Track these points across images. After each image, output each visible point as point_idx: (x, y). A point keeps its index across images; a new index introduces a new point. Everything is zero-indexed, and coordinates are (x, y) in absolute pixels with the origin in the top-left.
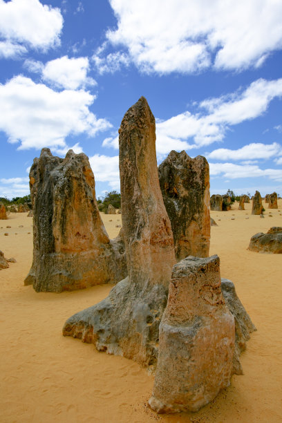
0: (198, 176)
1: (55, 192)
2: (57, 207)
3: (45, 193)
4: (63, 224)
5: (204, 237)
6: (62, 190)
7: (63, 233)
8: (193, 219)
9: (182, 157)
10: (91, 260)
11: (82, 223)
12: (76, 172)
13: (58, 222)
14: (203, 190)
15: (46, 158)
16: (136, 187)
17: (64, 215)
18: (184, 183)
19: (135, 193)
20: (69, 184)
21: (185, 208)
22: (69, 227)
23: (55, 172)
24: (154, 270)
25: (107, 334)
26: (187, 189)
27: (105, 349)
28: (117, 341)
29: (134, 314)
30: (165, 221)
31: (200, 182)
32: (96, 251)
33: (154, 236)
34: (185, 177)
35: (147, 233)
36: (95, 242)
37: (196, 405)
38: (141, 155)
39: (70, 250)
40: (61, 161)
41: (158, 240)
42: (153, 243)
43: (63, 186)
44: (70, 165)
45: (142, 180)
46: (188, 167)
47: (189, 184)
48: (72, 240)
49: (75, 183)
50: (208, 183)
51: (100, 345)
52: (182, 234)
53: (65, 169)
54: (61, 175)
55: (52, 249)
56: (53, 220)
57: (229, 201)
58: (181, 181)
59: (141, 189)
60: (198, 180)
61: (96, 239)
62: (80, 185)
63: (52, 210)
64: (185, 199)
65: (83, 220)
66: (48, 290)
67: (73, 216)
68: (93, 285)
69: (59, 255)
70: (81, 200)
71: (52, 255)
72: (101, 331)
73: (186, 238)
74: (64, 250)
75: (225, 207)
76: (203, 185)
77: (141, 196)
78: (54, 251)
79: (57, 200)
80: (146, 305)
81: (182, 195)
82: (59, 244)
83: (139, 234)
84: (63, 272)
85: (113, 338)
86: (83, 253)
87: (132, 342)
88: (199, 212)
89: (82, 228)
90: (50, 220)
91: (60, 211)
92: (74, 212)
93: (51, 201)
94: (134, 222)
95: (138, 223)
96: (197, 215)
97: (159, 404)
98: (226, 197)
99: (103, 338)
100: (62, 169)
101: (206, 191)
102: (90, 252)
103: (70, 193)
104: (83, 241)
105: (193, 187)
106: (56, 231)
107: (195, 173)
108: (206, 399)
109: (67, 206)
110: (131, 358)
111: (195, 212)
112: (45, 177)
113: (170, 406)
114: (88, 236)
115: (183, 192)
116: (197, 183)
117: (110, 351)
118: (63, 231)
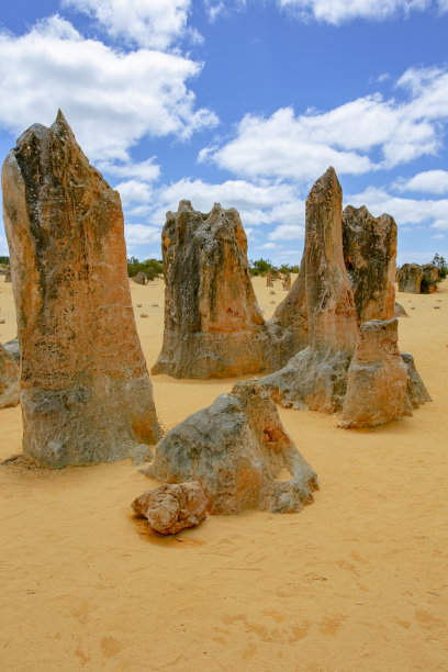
0: (382, 241)
1: (203, 258)
2: (205, 277)
3: (188, 259)
4: (212, 297)
6: (211, 256)
7: (212, 309)
8: (372, 298)
9: (361, 214)
10: (244, 343)
11: (234, 298)
12: (227, 233)
13: (207, 295)
14: (388, 260)
15: (188, 214)
16: (322, 260)
17: (213, 287)
18: (362, 250)
19: (322, 265)
20: (219, 249)
21: (362, 283)
22: (219, 302)
23: (200, 233)
25: (293, 393)
26: (366, 258)
27: (291, 405)
28: (302, 398)
29: (319, 375)
30: (349, 293)
31: (385, 250)
32: (249, 333)
33: (338, 306)
34: (364, 243)
35: (332, 303)
36: (248, 322)
38: (329, 228)
39: (219, 330)
40: (205, 217)
41: (342, 310)
42: (337, 313)
43: (213, 251)
44: (220, 224)
45: (328, 252)
46: (370, 228)
47: (369, 252)
48: (222, 317)
49: (226, 247)
50: (395, 252)
51: (286, 403)
53: (214, 230)
54: (209, 237)
55: (197, 328)
56: (199, 294)
57: (434, 276)
58: (358, 247)
59: (328, 262)
60: (381, 246)
61: (249, 318)
62: (232, 250)
63: (198, 281)
64: (362, 272)
65: (235, 294)
66: (192, 377)
67: (223, 288)
69: (205, 334)
70: (232, 268)
71: (198, 335)
72: (287, 391)
74: (212, 329)
75: (425, 287)
76: (388, 254)
77: (327, 269)
78: (200, 330)
79: (204, 268)
80: (331, 367)
81: (359, 266)
82: (206, 321)
83: (324, 304)
84: (212, 355)
85: (299, 396)
86: (235, 334)
87: (317, 398)
88: (380, 289)
89: (234, 303)
90: (196, 293)
91: (208, 281)
92: (226, 283)
93: (196, 268)
94: (319, 293)
95: (323, 295)
96: (377, 293)
97: (347, 423)
98: (428, 269)
99: (289, 396)
100: (209, 229)
101: (391, 262)
102: (243, 333)
103: (221, 260)
104: (235, 320)
105: (374, 256)
106: (204, 306)
107: (378, 237)
109: (218, 276)
110: (316, 410)
111: (375, 288)
112: (186, 237)
113: (355, 423)
114: (241, 313)
115: (361, 263)
116: (380, 251)
117: (296, 406)
118: (212, 306)
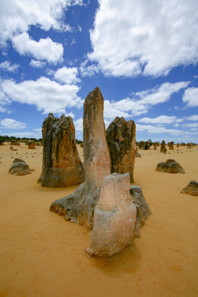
0: (130, 130)
1: (54, 136)
2: (55, 143)
3: (49, 137)
4: (57, 152)
5: (131, 163)
6: (57, 135)
7: (57, 157)
8: (126, 153)
9: (122, 120)
10: (71, 172)
11: (67, 153)
12: (65, 126)
13: (55, 151)
14: (132, 138)
15: (51, 118)
16: (91, 134)
17: (58, 148)
18: (122, 134)
19: (90, 137)
20: (61, 132)
21: (122, 147)
22: (60, 154)
23: (54, 126)
24: (98, 179)
25: (71, 211)
26: (124, 137)
27: (70, 219)
28: (76, 216)
29: (86, 202)
31: (131, 134)
32: (74, 168)
33: (98, 161)
34: (123, 131)
35: (95, 159)
36: (73, 163)
37: (111, 253)
38: (95, 117)
39: (60, 166)
40: (58, 120)
41: (101, 163)
42: (98, 165)
43: (58, 133)
44: (62, 122)
45: (94, 130)
46: (125, 125)
47: (125, 134)
48: (61, 161)
49: (64, 131)
50: (135, 134)
51: (67, 217)
52: (120, 161)
53: (60, 124)
54: (58, 127)
55: (51, 166)
56: (52, 150)
57: (149, 145)
58: (120, 133)
59: (93, 135)
60: (129, 132)
61: (74, 161)
62: (67, 133)
63: (52, 146)
64: (122, 143)
65: (67, 151)
66: (48, 186)
67: (62, 148)
68: (71, 185)
69: (54, 169)
70: (67, 140)
71: (51, 168)
72: (68, 210)
73: (122, 163)
74: (57, 166)
75: (146, 148)
76: (132, 135)
77: (93, 139)
78: (52, 166)
79: (54, 140)
80: (92, 198)
81: (121, 140)
82: (54, 163)
83: (91, 159)
84: (56, 177)
85: (74, 214)
86: (67, 168)
87: (84, 217)
88: (129, 150)
89: (67, 155)
91: (56, 146)
92: (63, 146)
93: (52, 140)
94: (89, 153)
95: (91, 154)
96: (128, 151)
97: (92, 251)
98: (147, 143)
99: (69, 214)
100: (58, 124)
101: (133, 139)
102: (70, 168)
103: (62, 136)
104: (67, 162)
105: (126, 136)
106: (54, 156)
107: (128, 129)
108: (117, 250)
109: (60, 143)
110: (82, 225)
111: (127, 149)
112: (49, 128)
113: (97, 253)
114: (70, 159)
115: (121, 139)
116: (129, 134)
117: (72, 220)
118: (57, 156)
